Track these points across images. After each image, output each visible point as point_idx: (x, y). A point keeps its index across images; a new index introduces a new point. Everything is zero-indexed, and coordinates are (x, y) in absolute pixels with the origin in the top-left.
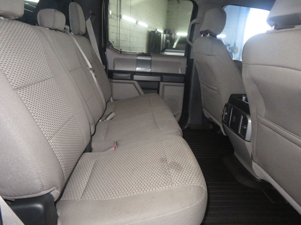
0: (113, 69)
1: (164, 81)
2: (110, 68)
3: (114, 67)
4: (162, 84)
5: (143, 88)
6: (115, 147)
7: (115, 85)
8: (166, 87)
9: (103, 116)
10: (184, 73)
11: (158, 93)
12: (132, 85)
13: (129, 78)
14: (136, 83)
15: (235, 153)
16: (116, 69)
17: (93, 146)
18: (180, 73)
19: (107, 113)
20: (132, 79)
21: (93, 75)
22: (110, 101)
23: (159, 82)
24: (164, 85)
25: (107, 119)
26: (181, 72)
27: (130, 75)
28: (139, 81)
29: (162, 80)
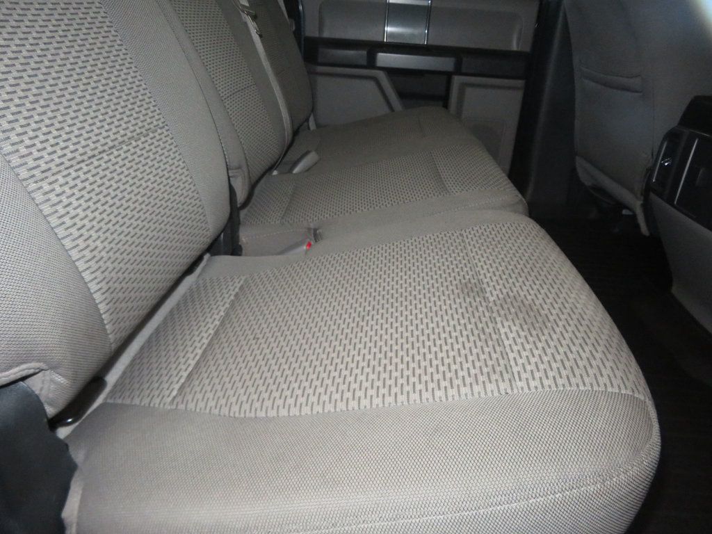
0: (317, 35)
1: (464, 70)
2: (311, 31)
3: (321, 29)
4: (457, 80)
5: (402, 95)
6: (309, 245)
7: (322, 82)
8: (469, 91)
9: (283, 160)
10: (527, 49)
11: (446, 106)
12: (371, 85)
13: (364, 62)
14: (382, 76)
15: (675, 290)
16: (326, 34)
17: (245, 236)
18: (514, 47)
19: (292, 156)
20: (371, 63)
21: (252, 27)
22: (309, 128)
23: (448, 76)
24: (463, 86)
25: (296, 170)
26: (518, 44)
27: (364, 53)
28: (392, 72)
29: (458, 71)
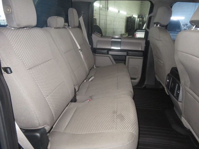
0: (96, 47)
1: (129, 55)
2: (95, 46)
3: (97, 46)
4: (127, 57)
5: (115, 60)
6: (90, 100)
7: (97, 57)
9: (87, 77)
10: (143, 49)
11: (125, 64)
12: (108, 58)
13: (106, 53)
14: (110, 56)
16: (98, 47)
17: (77, 98)
18: (140, 50)
19: (89, 77)
20: (108, 53)
21: (81, 53)
22: (94, 68)
23: (126, 56)
24: (129, 58)
25: (90, 80)
26: (141, 49)
27: (106, 51)
28: (112, 55)
29: (128, 55)
